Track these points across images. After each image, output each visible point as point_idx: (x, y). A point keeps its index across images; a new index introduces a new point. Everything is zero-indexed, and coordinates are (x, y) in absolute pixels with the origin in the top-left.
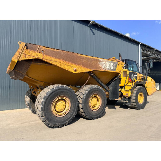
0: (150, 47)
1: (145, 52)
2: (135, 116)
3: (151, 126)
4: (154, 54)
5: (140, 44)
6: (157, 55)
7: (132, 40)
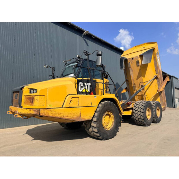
2: (132, 134)
3: (150, 144)
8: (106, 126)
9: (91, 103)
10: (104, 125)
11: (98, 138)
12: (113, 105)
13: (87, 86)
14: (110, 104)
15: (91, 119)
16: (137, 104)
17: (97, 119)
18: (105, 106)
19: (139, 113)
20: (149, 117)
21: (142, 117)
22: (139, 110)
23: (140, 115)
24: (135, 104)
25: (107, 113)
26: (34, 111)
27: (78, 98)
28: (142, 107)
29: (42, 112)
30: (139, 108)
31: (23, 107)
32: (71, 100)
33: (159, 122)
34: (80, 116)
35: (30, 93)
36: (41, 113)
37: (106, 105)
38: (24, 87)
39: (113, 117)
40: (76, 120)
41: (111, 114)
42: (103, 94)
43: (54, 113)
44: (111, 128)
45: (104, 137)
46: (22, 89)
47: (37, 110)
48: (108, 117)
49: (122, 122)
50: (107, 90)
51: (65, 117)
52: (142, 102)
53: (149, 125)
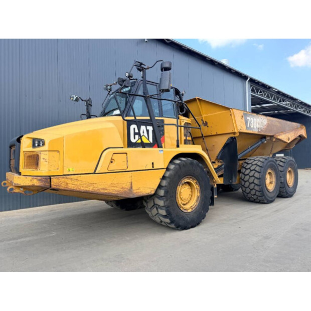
0: (267, 86)
1: (258, 95)
2: (236, 219)
3: (267, 238)
4: (274, 99)
5: (249, 79)
6: (280, 101)
7: (234, 70)
8: (184, 205)
9: (153, 163)
10: (180, 202)
11: (169, 225)
12: (198, 165)
13: (148, 131)
14: (192, 164)
15: (153, 192)
16: (248, 164)
17: (165, 192)
18: (180, 168)
19: (251, 180)
20: (271, 187)
21: (256, 188)
22: (251, 175)
23: (253, 183)
24: (245, 163)
25: (186, 180)
26: (40, 180)
27: (126, 153)
28: (258, 169)
29: (54, 181)
30: (251, 170)
31: (22, 174)
32: (112, 159)
33: (291, 196)
34: (131, 188)
35: (34, 146)
36: (52, 184)
37: (184, 165)
38: (22, 136)
39: (198, 187)
40: (124, 196)
41: (193, 182)
42: (178, 146)
43: (79, 183)
44: (194, 209)
45: (180, 224)
46: (19, 140)
47: (45, 179)
48: (187, 187)
49: (216, 197)
50: (188, 138)
51: (102, 191)
52: (258, 159)
53: (271, 202)
